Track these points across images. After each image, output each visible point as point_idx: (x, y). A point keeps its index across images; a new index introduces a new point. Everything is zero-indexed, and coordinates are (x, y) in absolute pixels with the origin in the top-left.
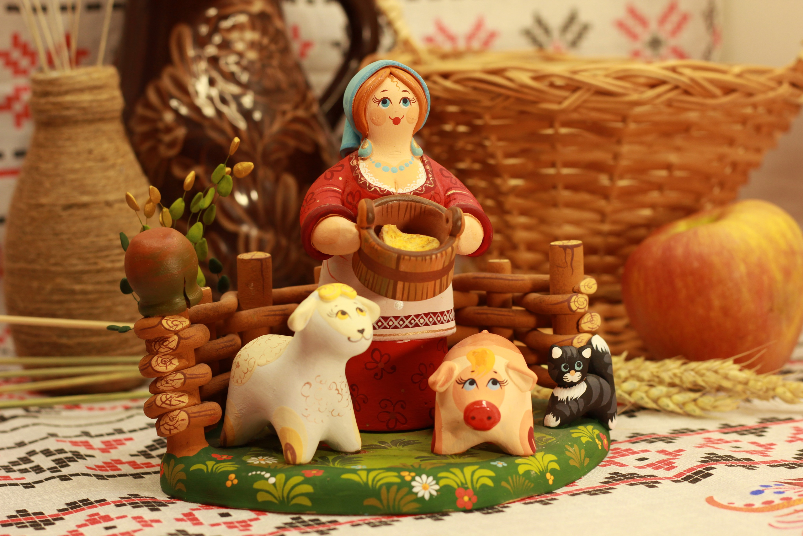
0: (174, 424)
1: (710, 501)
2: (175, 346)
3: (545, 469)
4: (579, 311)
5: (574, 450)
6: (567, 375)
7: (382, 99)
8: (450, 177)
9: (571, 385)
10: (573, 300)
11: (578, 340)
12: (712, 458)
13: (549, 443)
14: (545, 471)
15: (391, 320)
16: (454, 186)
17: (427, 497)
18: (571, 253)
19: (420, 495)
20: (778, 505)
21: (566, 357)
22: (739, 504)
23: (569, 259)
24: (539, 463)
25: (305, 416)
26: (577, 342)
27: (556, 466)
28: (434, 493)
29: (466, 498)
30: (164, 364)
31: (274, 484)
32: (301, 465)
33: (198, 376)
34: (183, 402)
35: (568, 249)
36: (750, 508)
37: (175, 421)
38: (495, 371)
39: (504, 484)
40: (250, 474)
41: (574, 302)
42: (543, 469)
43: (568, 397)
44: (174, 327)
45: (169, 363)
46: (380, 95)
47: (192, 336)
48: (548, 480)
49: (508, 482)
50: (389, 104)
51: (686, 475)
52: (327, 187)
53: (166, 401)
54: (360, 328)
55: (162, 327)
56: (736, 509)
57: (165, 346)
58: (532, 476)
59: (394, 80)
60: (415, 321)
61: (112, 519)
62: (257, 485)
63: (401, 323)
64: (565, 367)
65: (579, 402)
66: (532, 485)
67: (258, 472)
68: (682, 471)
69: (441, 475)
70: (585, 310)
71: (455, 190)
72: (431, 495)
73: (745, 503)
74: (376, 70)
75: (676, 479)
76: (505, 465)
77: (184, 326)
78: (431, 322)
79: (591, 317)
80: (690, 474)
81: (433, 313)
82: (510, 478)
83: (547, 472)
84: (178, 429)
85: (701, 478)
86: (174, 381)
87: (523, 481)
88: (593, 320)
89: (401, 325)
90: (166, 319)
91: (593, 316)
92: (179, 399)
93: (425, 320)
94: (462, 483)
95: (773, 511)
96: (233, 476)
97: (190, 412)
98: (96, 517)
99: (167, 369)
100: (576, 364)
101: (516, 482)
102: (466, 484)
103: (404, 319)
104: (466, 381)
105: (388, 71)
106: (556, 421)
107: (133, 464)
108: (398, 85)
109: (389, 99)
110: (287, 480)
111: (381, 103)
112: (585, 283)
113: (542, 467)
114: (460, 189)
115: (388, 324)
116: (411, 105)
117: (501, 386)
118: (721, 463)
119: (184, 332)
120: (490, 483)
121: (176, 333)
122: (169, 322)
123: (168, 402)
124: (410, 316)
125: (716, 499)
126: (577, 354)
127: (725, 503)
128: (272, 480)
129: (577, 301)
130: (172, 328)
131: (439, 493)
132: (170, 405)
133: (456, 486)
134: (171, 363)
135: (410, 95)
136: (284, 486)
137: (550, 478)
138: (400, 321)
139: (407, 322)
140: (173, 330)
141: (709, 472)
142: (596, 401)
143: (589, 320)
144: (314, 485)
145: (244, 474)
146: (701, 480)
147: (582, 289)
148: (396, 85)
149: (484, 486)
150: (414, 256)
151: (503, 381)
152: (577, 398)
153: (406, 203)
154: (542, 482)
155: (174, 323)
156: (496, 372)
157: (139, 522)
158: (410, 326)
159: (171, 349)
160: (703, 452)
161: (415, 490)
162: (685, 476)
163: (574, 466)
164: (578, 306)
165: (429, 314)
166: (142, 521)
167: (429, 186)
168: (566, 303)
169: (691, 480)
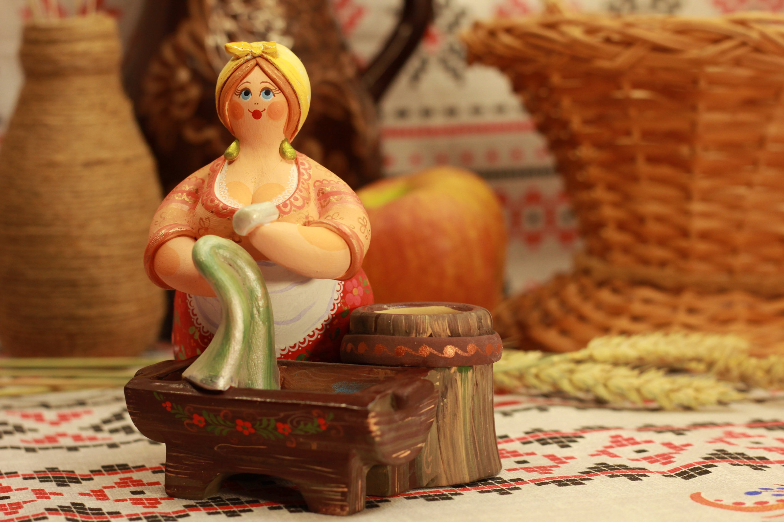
1: (696, 497)
12: (719, 455)
20: (772, 506)
22: (728, 501)
36: (738, 506)
51: (681, 471)
56: (722, 507)
68: (678, 467)
73: (735, 501)
75: (670, 474)
80: (686, 469)
85: (696, 475)
95: (763, 511)
118: (727, 462)
125: (703, 495)
127: (712, 500)
141: (708, 469)
146: (695, 477)
160: (711, 449)
162: (679, 472)
169: (685, 475)
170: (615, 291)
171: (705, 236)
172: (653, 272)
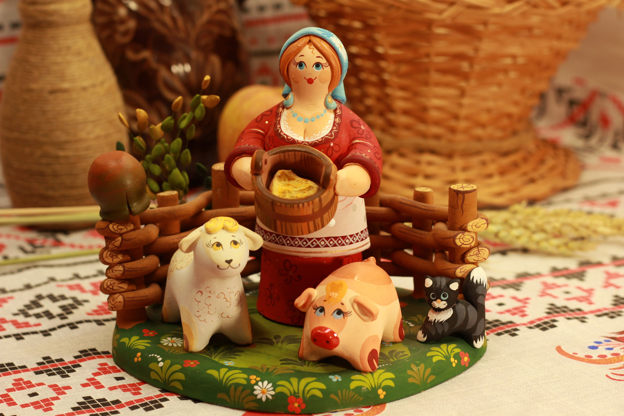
0: (114, 304)
2: (119, 245)
3: (378, 386)
4: (463, 246)
5: (418, 369)
6: (434, 302)
7: (299, 62)
8: (359, 128)
9: (439, 310)
10: (458, 237)
11: (461, 270)
13: (400, 360)
14: (377, 388)
15: (297, 240)
16: (359, 136)
17: (264, 399)
18: (462, 197)
19: (259, 397)
21: (435, 287)
23: (460, 202)
24: (374, 380)
25: (197, 316)
26: (460, 272)
27: (391, 384)
28: (270, 397)
29: (296, 405)
30: (111, 257)
31: (161, 368)
32: (192, 353)
33: (135, 269)
34: (122, 288)
35: (459, 194)
37: (115, 302)
38: (342, 302)
39: (332, 396)
40: (150, 356)
41: (459, 239)
42: (375, 386)
43: (435, 319)
44: (119, 231)
45: (115, 257)
46: (298, 59)
47: (132, 239)
48: (379, 395)
49: (337, 395)
50: (304, 67)
52: (254, 128)
53: (110, 285)
54: (228, 259)
55: (109, 230)
57: (112, 244)
58: (362, 392)
59: (311, 47)
60: (316, 242)
62: (152, 366)
63: (305, 243)
64: (433, 296)
65: (444, 325)
66: (362, 399)
67: (156, 355)
69: (280, 383)
70: (471, 246)
71: (359, 140)
72: (267, 398)
74: (298, 37)
76: (340, 380)
77: (128, 230)
78: (331, 245)
79: (477, 251)
81: (334, 238)
82: (339, 392)
83: (380, 388)
84: (117, 308)
86: (117, 271)
87: (352, 395)
88: (479, 253)
89: (304, 245)
90: (113, 224)
91: (480, 251)
92: (120, 285)
93: (325, 243)
94: (295, 392)
96: (139, 354)
97: (125, 296)
98: (106, 367)
99: (113, 261)
100: (442, 295)
101: (345, 395)
102: (298, 393)
103: (307, 241)
104: (318, 308)
105: (307, 39)
106: (424, 337)
108: (313, 52)
109: (304, 63)
110: (171, 366)
111: (298, 66)
112: (473, 224)
113: (375, 384)
114: (364, 139)
115: (294, 243)
116: (323, 69)
117: (344, 316)
119: (127, 235)
120: (319, 394)
121: (121, 235)
122: (115, 227)
123: (111, 287)
124: (313, 238)
126: (445, 286)
128: (161, 364)
129: (463, 238)
130: (117, 231)
131: (274, 398)
132: (112, 289)
133: (289, 394)
134: (117, 257)
135: (323, 61)
136: (167, 371)
137: (382, 394)
138: (304, 241)
139: (309, 243)
140: (118, 232)
142: (461, 325)
143: (475, 253)
144: (186, 374)
145: (146, 354)
147: (469, 228)
148: (312, 52)
149: (313, 396)
150: (284, 203)
151: (347, 312)
152: (442, 321)
153: (300, 153)
154: (372, 396)
155: (119, 227)
156: (342, 304)
158: (312, 246)
159: (116, 247)
161: (255, 393)
163: (414, 383)
164: (463, 242)
165: (330, 237)
167: (329, 137)
168: (452, 239)
170: (402, 155)
171: (467, 118)
172: (432, 143)
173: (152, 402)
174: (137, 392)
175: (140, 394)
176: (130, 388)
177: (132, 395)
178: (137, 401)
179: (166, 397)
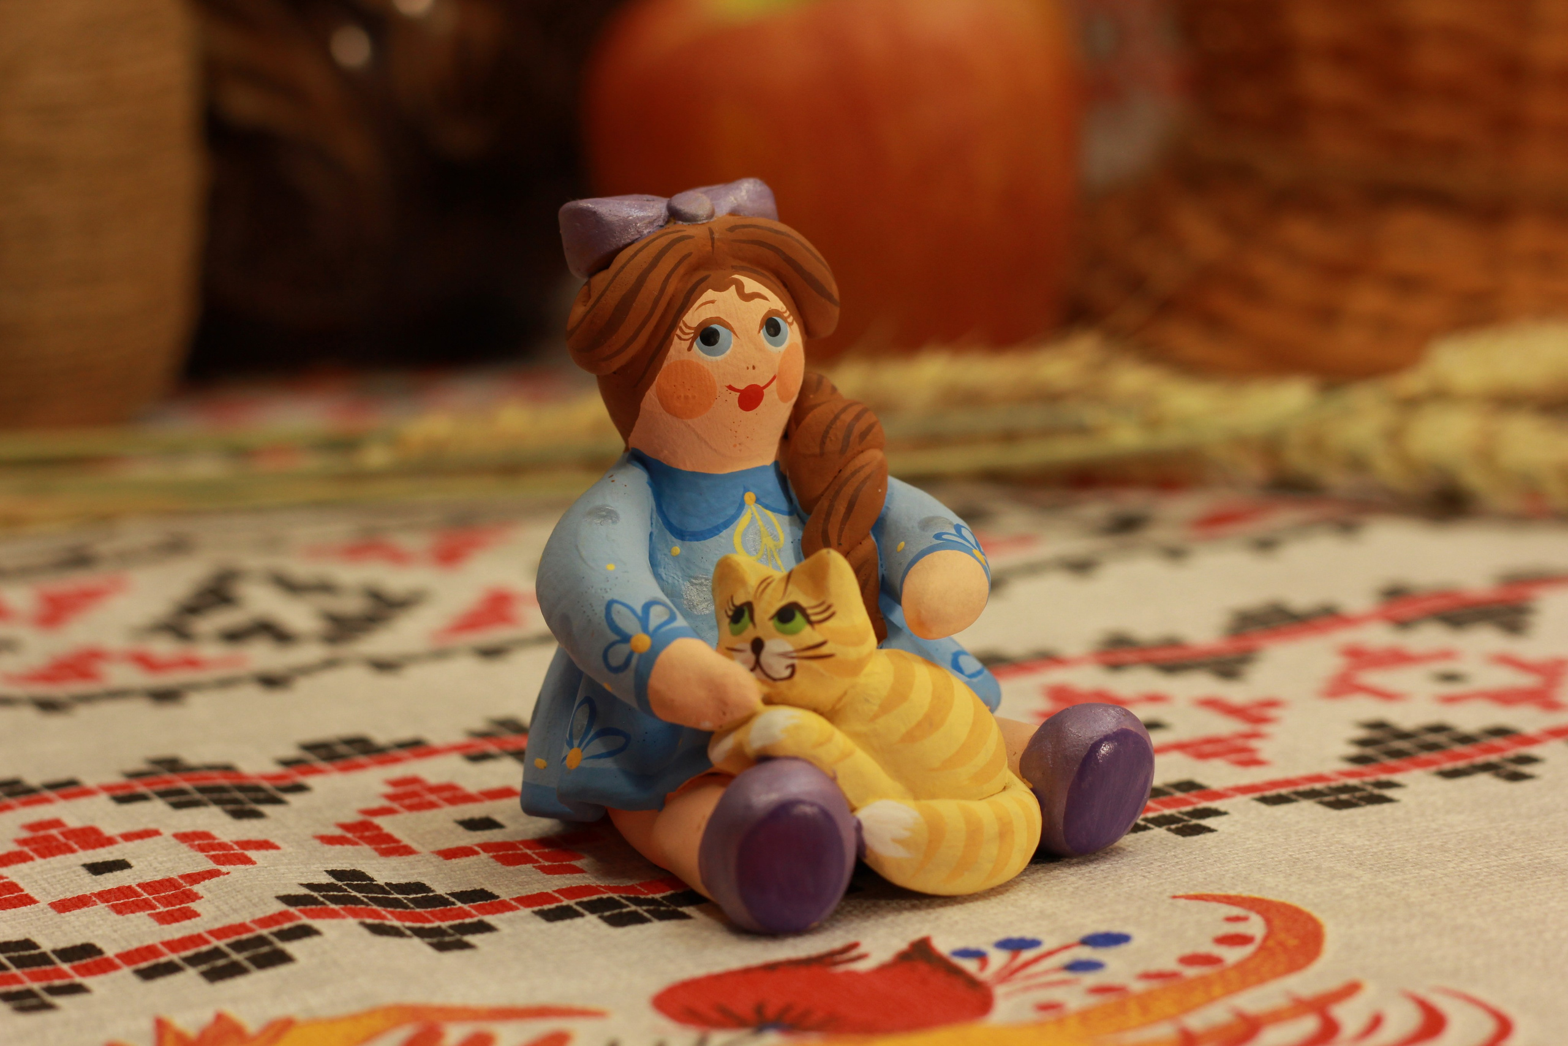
61: (110, 841)
98: (54, 832)
107: (145, 662)
157: (202, 849)
166: (212, 847)
173: (238, 946)
174: (179, 909)
175: (192, 914)
176: (150, 897)
177: (156, 924)
178: (173, 946)
179: (306, 921)
